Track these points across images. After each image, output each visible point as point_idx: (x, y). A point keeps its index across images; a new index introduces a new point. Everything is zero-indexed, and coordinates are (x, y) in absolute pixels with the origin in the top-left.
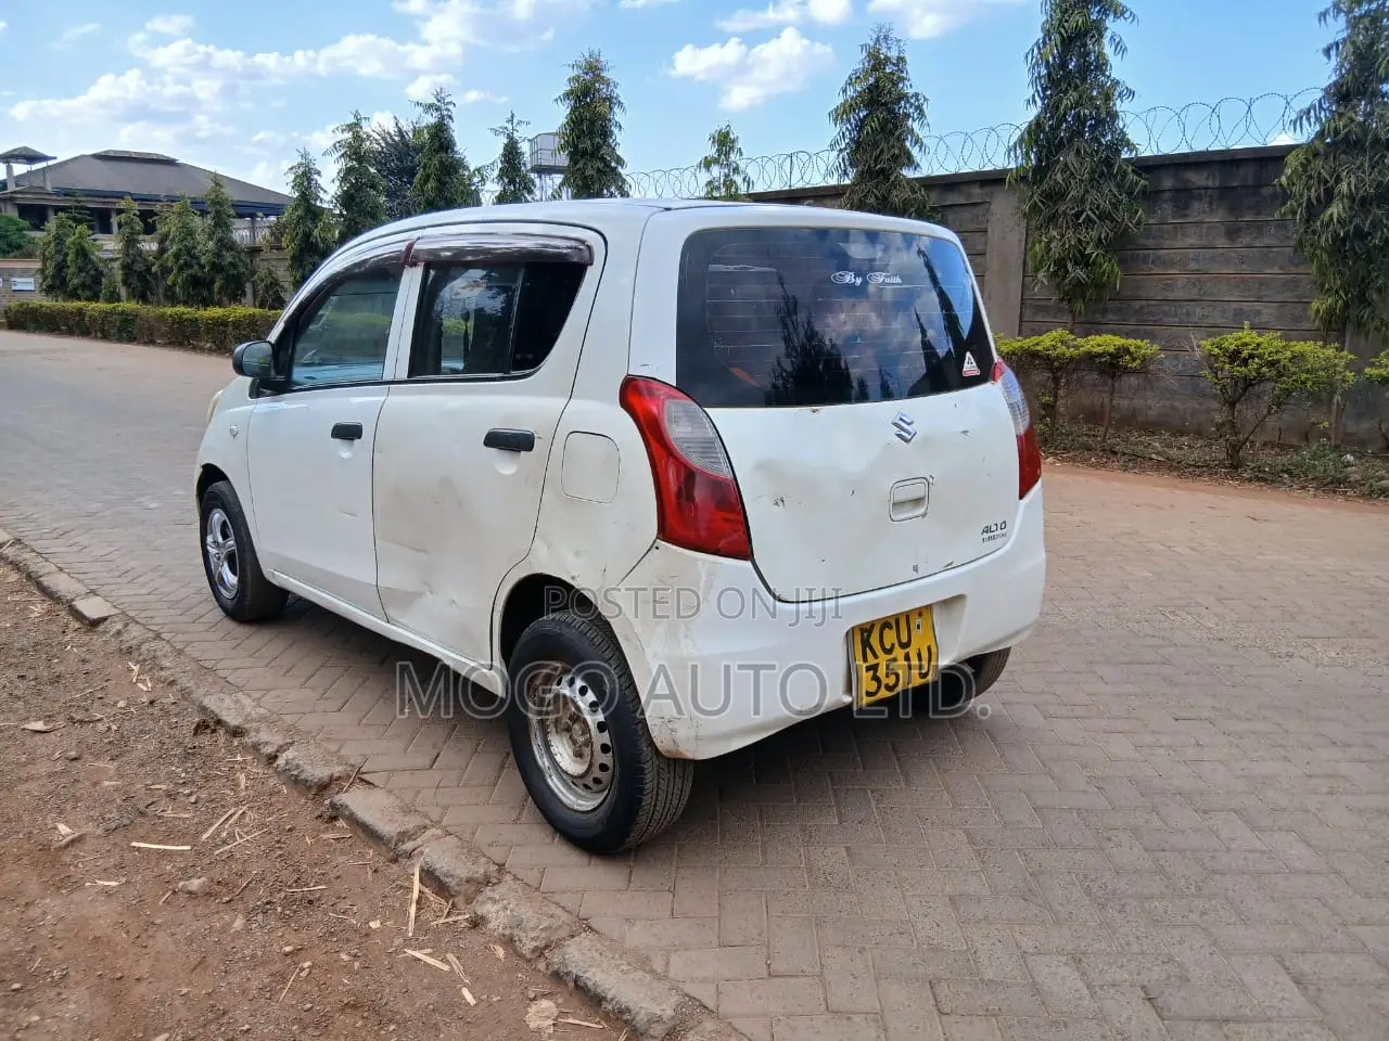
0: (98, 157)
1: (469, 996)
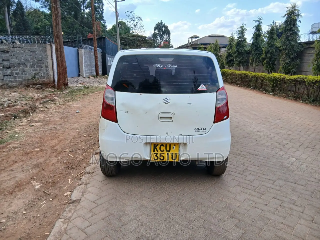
0: (209, 36)
1: (65, 187)
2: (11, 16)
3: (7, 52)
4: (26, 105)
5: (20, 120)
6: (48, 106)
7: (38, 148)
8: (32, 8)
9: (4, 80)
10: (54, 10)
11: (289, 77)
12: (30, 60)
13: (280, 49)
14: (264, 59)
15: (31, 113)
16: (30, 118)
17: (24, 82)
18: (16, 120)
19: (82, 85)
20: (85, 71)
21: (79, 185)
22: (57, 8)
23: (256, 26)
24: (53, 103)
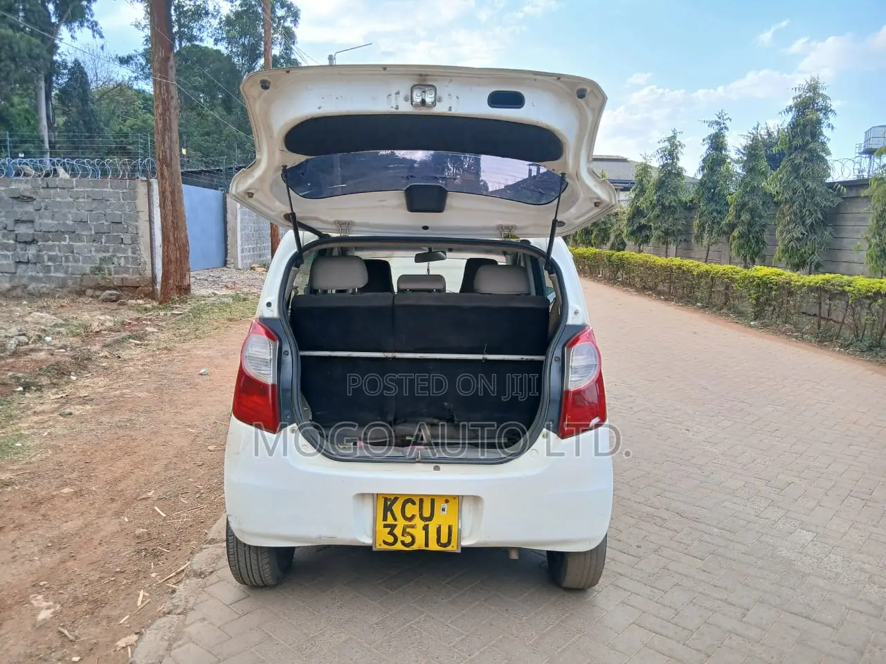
1: (125, 619)
2: (54, 102)
3: (30, 199)
4: (63, 350)
5: (38, 394)
6: (125, 354)
7: (71, 485)
8: (111, 80)
9: (17, 275)
10: (160, 90)
11: (802, 278)
12: (89, 222)
13: (775, 199)
14: (732, 226)
15: (73, 373)
16: (68, 389)
17: (70, 283)
18: (27, 395)
19: (229, 292)
20: (242, 252)
21: (165, 614)
22: (167, 85)
23: (710, 136)
24: (141, 345)
